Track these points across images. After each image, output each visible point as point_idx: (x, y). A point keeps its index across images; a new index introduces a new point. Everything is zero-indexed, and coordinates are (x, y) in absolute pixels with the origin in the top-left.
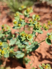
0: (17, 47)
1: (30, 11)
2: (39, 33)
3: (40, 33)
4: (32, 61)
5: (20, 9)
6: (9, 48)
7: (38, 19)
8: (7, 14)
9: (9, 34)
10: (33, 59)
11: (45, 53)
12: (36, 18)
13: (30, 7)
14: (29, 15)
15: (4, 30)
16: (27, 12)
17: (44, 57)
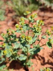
0: (21, 51)
1: (34, 16)
2: (42, 38)
3: (44, 38)
4: (35, 65)
5: (25, 14)
6: (13, 51)
7: (42, 24)
8: (12, 17)
9: (14, 37)
10: (36, 63)
11: (48, 57)
12: (40, 24)
13: (34, 11)
14: (34, 20)
15: (9, 34)
16: (31, 18)
17: (46, 61)
